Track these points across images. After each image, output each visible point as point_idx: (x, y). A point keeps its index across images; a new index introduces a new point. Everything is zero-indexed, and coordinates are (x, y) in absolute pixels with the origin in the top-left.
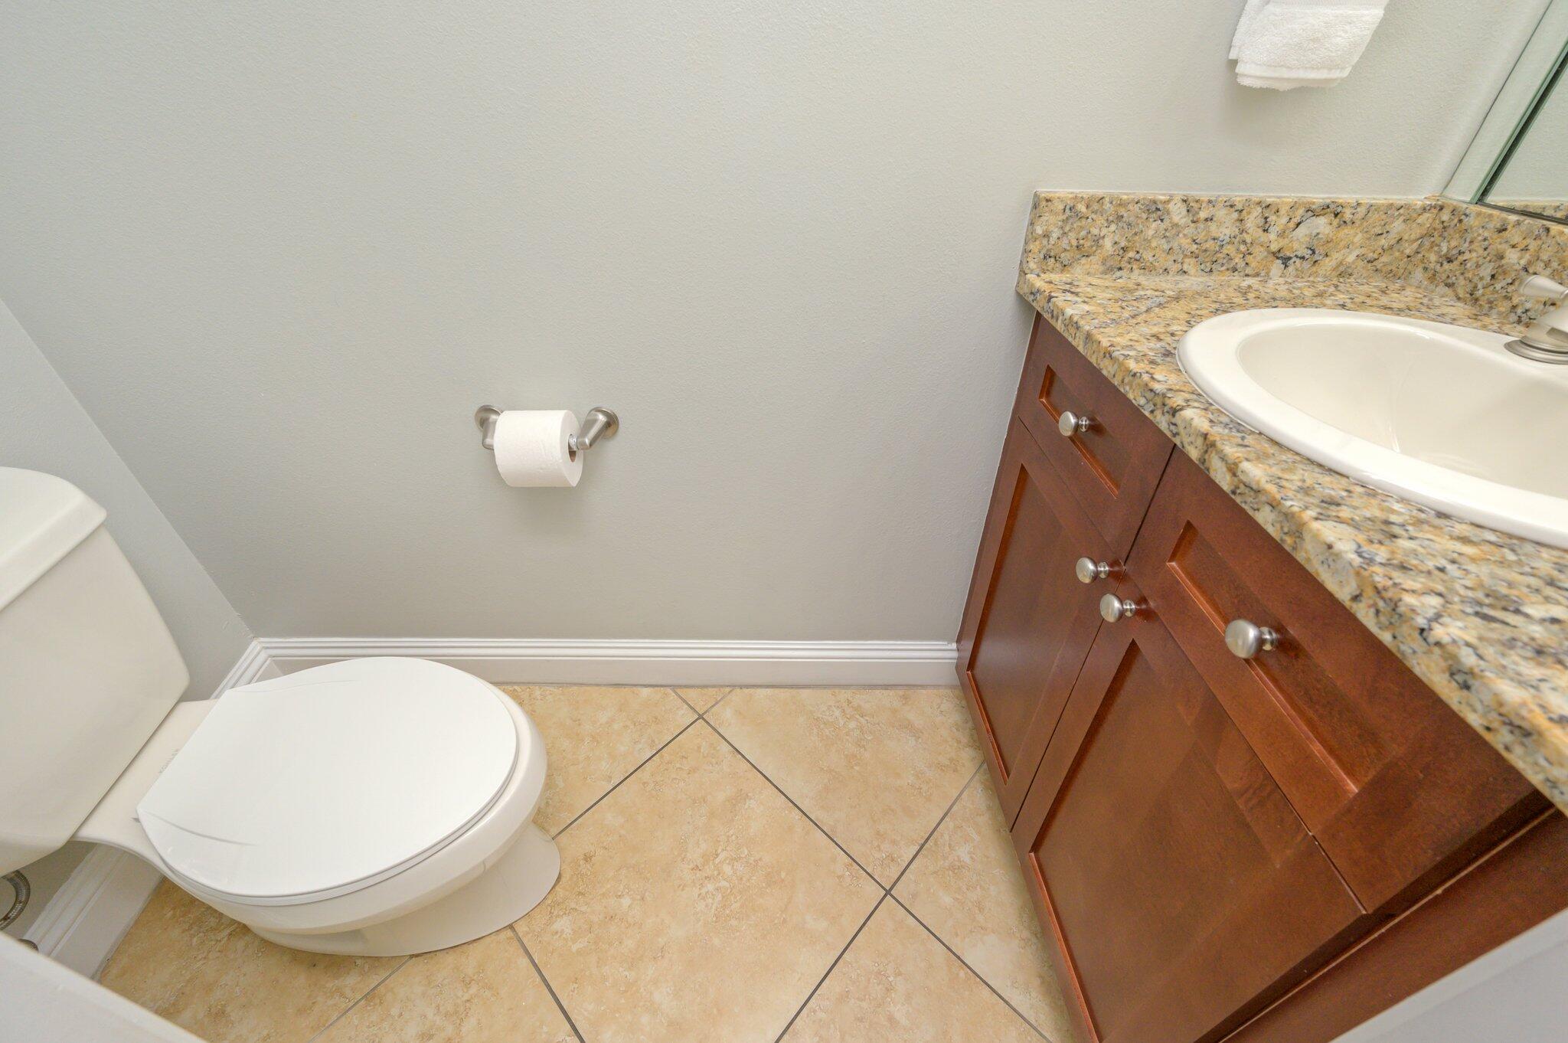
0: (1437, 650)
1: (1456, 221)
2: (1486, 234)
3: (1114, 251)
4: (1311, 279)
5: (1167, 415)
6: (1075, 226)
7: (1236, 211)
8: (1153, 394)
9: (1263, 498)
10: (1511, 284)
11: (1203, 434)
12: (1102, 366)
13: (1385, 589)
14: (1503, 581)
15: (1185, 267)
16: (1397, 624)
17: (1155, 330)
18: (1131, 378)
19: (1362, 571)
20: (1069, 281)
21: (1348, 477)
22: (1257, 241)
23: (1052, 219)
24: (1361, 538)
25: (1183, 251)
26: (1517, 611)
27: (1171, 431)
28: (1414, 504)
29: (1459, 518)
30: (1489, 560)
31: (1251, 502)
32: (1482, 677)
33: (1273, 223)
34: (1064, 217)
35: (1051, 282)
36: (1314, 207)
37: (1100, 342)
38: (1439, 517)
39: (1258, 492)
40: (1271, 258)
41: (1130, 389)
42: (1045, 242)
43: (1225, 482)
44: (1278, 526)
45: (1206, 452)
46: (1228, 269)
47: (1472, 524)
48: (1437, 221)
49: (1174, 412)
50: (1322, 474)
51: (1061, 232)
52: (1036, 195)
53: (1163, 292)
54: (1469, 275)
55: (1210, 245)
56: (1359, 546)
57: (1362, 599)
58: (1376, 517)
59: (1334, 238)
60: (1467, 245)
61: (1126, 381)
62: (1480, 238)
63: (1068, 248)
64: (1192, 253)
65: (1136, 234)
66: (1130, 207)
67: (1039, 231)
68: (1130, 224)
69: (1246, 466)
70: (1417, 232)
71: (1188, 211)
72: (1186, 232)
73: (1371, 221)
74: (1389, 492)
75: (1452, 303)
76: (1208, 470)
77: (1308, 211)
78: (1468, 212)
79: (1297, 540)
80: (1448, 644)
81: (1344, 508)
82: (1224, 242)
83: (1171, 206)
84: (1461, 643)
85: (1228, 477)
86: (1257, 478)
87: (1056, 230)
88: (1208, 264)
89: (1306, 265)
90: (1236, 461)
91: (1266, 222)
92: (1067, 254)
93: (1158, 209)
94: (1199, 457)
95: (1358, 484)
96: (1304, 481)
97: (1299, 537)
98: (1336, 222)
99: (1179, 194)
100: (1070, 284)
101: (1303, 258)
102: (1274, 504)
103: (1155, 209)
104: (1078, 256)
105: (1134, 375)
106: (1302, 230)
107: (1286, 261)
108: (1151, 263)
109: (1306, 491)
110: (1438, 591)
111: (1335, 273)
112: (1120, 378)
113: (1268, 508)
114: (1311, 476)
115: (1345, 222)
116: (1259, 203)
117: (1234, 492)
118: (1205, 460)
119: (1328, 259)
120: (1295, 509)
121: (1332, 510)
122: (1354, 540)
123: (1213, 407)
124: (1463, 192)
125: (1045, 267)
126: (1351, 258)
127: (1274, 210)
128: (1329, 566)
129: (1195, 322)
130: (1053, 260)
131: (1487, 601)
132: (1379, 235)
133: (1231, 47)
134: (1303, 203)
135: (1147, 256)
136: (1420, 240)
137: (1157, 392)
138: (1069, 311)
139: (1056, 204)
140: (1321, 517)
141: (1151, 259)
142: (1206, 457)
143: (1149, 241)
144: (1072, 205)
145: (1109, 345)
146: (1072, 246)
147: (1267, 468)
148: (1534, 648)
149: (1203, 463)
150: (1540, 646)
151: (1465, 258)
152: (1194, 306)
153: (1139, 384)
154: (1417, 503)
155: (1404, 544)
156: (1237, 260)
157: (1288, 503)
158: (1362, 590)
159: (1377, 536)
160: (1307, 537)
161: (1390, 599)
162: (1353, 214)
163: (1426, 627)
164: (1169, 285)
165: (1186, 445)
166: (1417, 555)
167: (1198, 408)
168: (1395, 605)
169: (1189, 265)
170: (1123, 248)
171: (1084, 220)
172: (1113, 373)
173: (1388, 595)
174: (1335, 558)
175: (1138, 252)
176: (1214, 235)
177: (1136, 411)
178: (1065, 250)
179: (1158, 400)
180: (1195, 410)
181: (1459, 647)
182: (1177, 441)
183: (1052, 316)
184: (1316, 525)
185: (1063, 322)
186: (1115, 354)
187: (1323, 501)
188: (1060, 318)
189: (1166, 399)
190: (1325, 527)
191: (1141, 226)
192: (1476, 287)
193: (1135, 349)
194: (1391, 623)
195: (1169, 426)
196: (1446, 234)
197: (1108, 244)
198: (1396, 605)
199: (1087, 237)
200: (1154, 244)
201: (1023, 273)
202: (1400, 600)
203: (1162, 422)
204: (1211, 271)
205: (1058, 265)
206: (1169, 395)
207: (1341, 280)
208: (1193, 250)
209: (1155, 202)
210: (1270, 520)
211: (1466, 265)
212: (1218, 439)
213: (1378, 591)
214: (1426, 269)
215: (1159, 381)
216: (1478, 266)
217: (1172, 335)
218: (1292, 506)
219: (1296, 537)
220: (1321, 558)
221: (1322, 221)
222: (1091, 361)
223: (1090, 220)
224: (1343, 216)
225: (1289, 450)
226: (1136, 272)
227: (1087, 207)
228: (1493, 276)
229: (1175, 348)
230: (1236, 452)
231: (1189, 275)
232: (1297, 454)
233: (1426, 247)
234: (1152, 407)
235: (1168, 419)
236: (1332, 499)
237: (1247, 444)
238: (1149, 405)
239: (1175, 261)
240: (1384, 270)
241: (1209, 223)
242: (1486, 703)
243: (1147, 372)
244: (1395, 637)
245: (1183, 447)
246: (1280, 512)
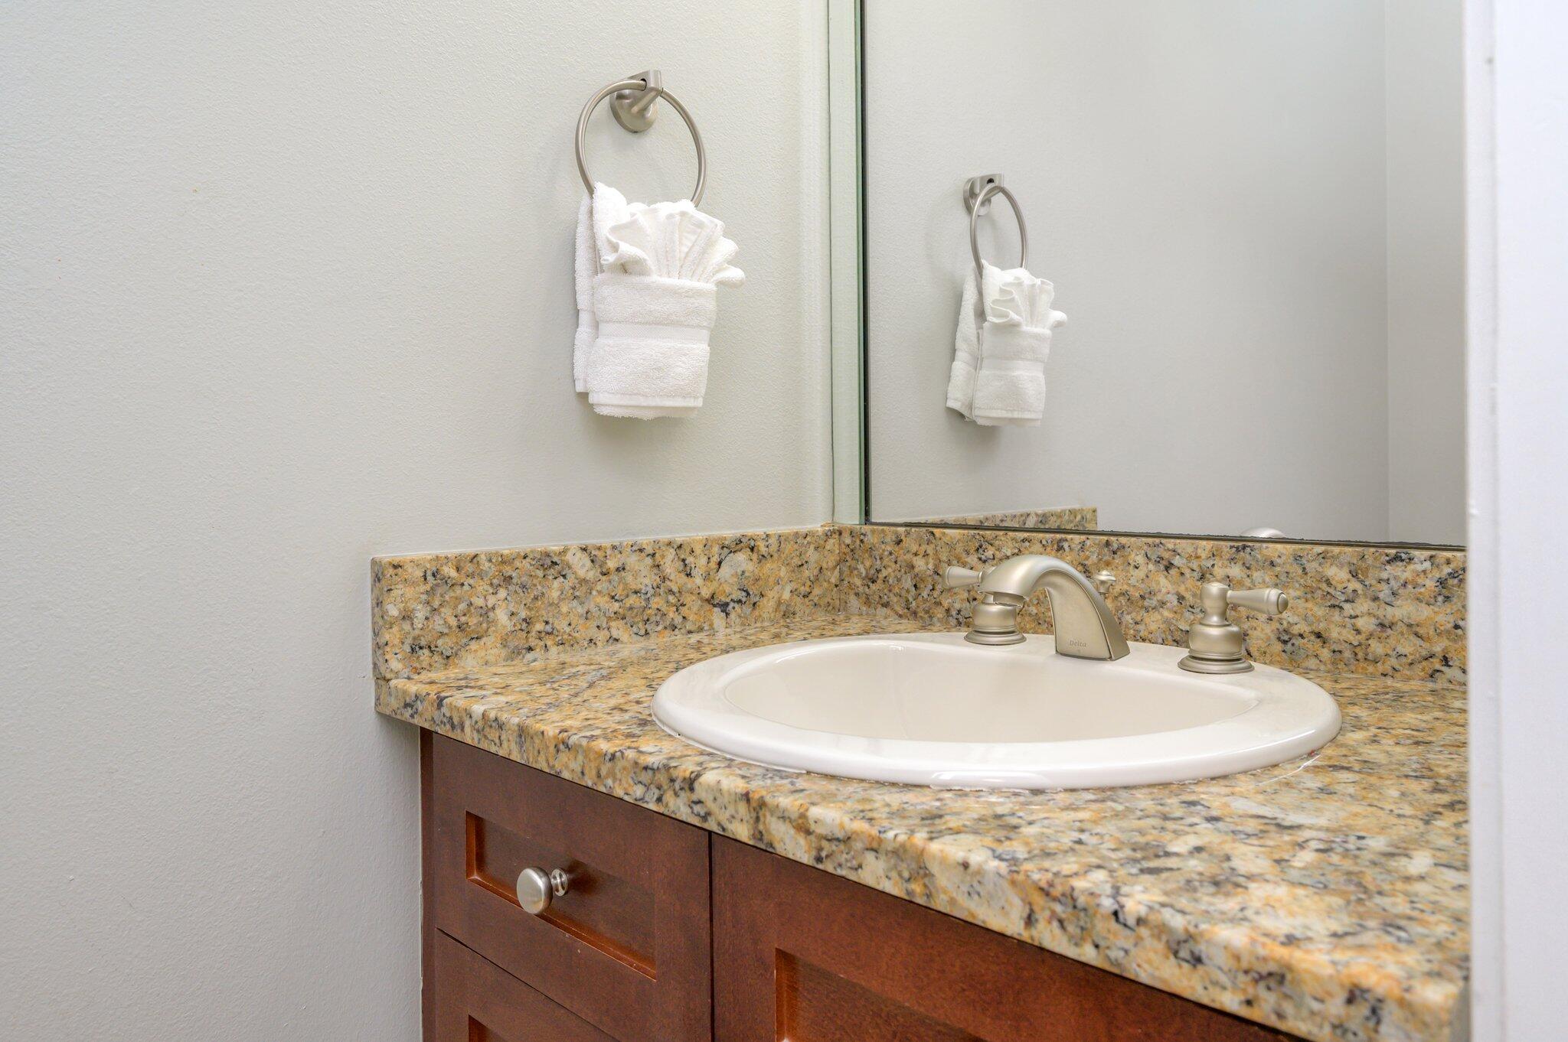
0: (1144, 931)
1: (858, 542)
2: (889, 549)
3: (514, 626)
4: (759, 625)
5: (682, 794)
6: (447, 598)
7: (648, 555)
8: (650, 772)
9: (858, 845)
10: (933, 589)
11: (742, 795)
12: (558, 767)
13: (1051, 885)
14: (1133, 831)
15: (615, 634)
16: (1089, 925)
17: (613, 702)
18: (609, 765)
19: (1015, 876)
20: (462, 676)
21: (928, 787)
22: (684, 589)
23: (410, 592)
24: (988, 840)
25: (605, 613)
26: (1167, 854)
27: (698, 815)
28: (1007, 790)
29: (1052, 789)
30: (1105, 817)
31: (847, 861)
32: (1201, 934)
33: (693, 566)
34: (428, 587)
35: (431, 683)
36: (727, 543)
37: (543, 733)
38: (1036, 795)
39: (847, 840)
40: (708, 607)
41: (614, 782)
42: (407, 626)
43: (798, 849)
44: (894, 874)
45: (758, 819)
46: (665, 628)
47: (1066, 790)
48: (844, 547)
49: (690, 783)
50: (901, 792)
51: (429, 608)
52: (374, 562)
53: (599, 664)
54: (897, 590)
55: (632, 600)
56: (993, 851)
57: (1037, 916)
58: (984, 815)
59: (761, 575)
60: (878, 562)
61: (604, 772)
62: (886, 553)
63: (446, 631)
64: (615, 613)
65: (536, 598)
66: (517, 563)
67: (393, 611)
68: (524, 587)
69: (815, 812)
70: (832, 560)
71: (592, 561)
72: (599, 588)
73: (787, 552)
74: (975, 786)
75: (897, 622)
76: (771, 845)
77: (723, 547)
78: (863, 531)
79: (926, 880)
80: (1147, 915)
81: (947, 818)
82: (649, 595)
83: (569, 557)
84: (1157, 907)
85: (802, 840)
86: (838, 821)
87: (420, 607)
88: (641, 625)
89: (747, 609)
90: (802, 810)
91: (686, 565)
92: (447, 639)
93: (554, 563)
94: (752, 832)
95: (942, 790)
96: (888, 805)
97: (926, 875)
98: (755, 556)
99: (574, 544)
100: (466, 678)
101: (740, 601)
102: (875, 845)
103: (550, 564)
104: (464, 640)
105: (613, 757)
106: (726, 571)
107: (724, 607)
108: (570, 635)
109: (900, 814)
110: (1094, 864)
111: (779, 615)
112: (594, 772)
113: (870, 857)
114: (895, 798)
115: (763, 556)
116: (669, 544)
117: (819, 859)
118: (761, 832)
119: (765, 600)
120: (902, 838)
121: (939, 824)
122: (983, 846)
123: (736, 762)
124: (850, 516)
125: (417, 665)
126: (786, 595)
127: (688, 550)
128: (979, 894)
129: (657, 685)
130: (426, 651)
131: (1139, 855)
132: (800, 566)
133: (574, 381)
134: (715, 540)
135: (561, 625)
136: (838, 567)
137: (655, 767)
138: (478, 709)
139: (410, 570)
140: (934, 835)
141: (568, 629)
142: (761, 827)
143: (557, 606)
144: (434, 569)
145: (557, 731)
146: (450, 627)
147: (842, 805)
148: (1210, 882)
149: (761, 839)
150: (1210, 877)
151: (884, 576)
152: (648, 671)
153: (624, 768)
154: (1007, 788)
155: (1028, 831)
156: (671, 615)
157: (890, 834)
158: (1030, 904)
159: (1001, 834)
160: (934, 869)
161: (1063, 895)
162: (768, 547)
163: (1116, 907)
164: (601, 655)
165: (727, 825)
166: (1048, 837)
167: (719, 767)
168: (1070, 898)
169: (618, 629)
170: (525, 620)
171: (458, 590)
172: (579, 769)
173: (1057, 891)
174: (978, 878)
175: (547, 623)
176: (634, 587)
177: (635, 811)
178: (442, 634)
179: (662, 778)
180: (715, 771)
181: (1159, 912)
182: (712, 825)
183: (453, 727)
184: (935, 847)
185: (473, 727)
186: (573, 740)
187: (923, 819)
188: (467, 723)
189: (671, 770)
190: (945, 844)
191: (539, 588)
192: (907, 601)
193: (598, 728)
194: (1082, 929)
195: (691, 808)
196: (856, 556)
197: (501, 616)
198: (1074, 899)
199: (469, 611)
200: (564, 609)
201: (381, 679)
202: (1073, 889)
203: (679, 807)
204: (647, 633)
205: (436, 657)
206: (673, 764)
207: (788, 620)
208: (615, 610)
209: (548, 555)
210: (881, 872)
211: (888, 581)
212: (764, 793)
213: (1045, 892)
214: (857, 594)
215: (651, 753)
216: (899, 580)
217: (638, 702)
218: (896, 836)
219: (922, 878)
220: (965, 888)
221: (741, 557)
222: (538, 766)
223: (466, 587)
224: (759, 551)
225: (851, 779)
226: (554, 650)
227: (458, 570)
228: (915, 586)
229: (650, 715)
230: (796, 800)
231: (622, 643)
232: (862, 780)
233: (846, 573)
234: (657, 793)
235: (686, 799)
236: (929, 813)
237: (801, 787)
238: (650, 793)
239: (598, 627)
240: (822, 603)
241: (623, 573)
242: (1226, 969)
243: (629, 748)
244: (1097, 946)
245: (724, 829)
246: (887, 853)
